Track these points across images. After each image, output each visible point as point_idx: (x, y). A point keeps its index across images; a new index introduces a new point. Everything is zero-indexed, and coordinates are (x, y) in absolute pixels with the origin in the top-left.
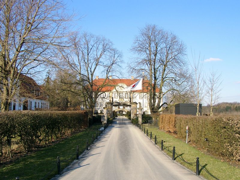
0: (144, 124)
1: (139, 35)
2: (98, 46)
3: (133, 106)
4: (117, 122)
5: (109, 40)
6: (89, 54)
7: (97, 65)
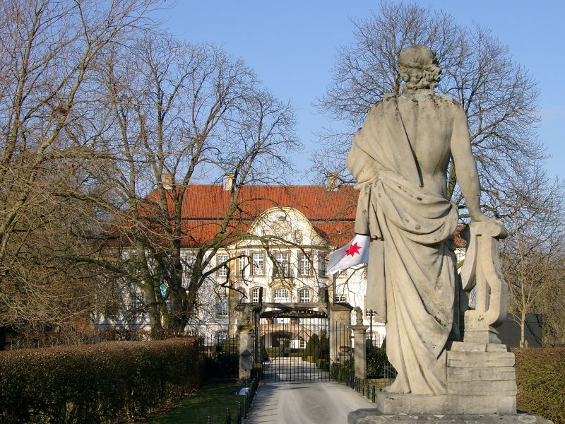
0: (374, 380)
1: (356, 47)
2: (197, 87)
3: (336, 316)
4: (281, 375)
5: (239, 63)
6: (166, 121)
7: (194, 161)
